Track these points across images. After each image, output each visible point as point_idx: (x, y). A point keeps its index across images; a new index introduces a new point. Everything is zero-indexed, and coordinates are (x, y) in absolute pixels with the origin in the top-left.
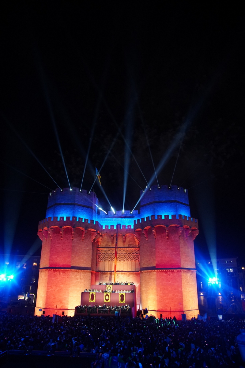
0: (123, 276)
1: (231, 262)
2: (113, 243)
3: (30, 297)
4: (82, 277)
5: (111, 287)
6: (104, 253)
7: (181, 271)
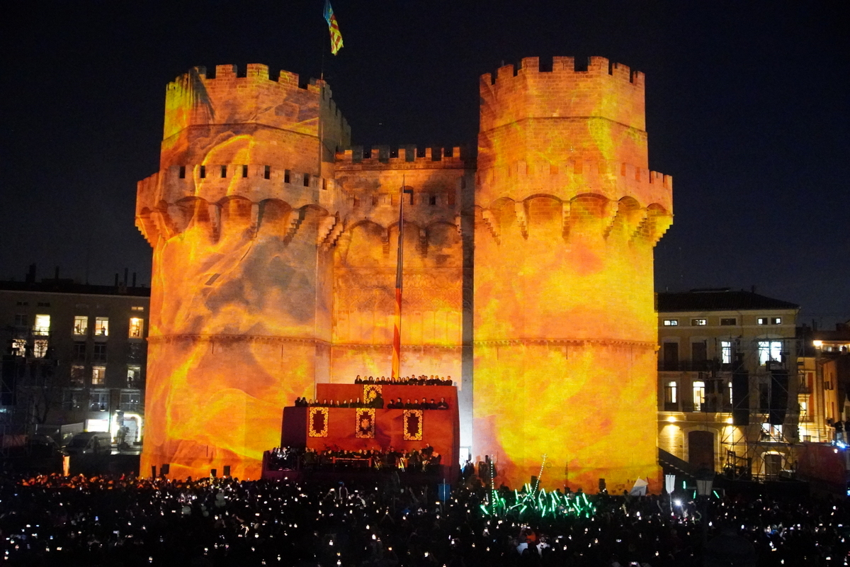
0: (418, 358)
1: (778, 321)
2: (386, 251)
3: (126, 424)
4: (286, 360)
5: (377, 392)
6: (356, 284)
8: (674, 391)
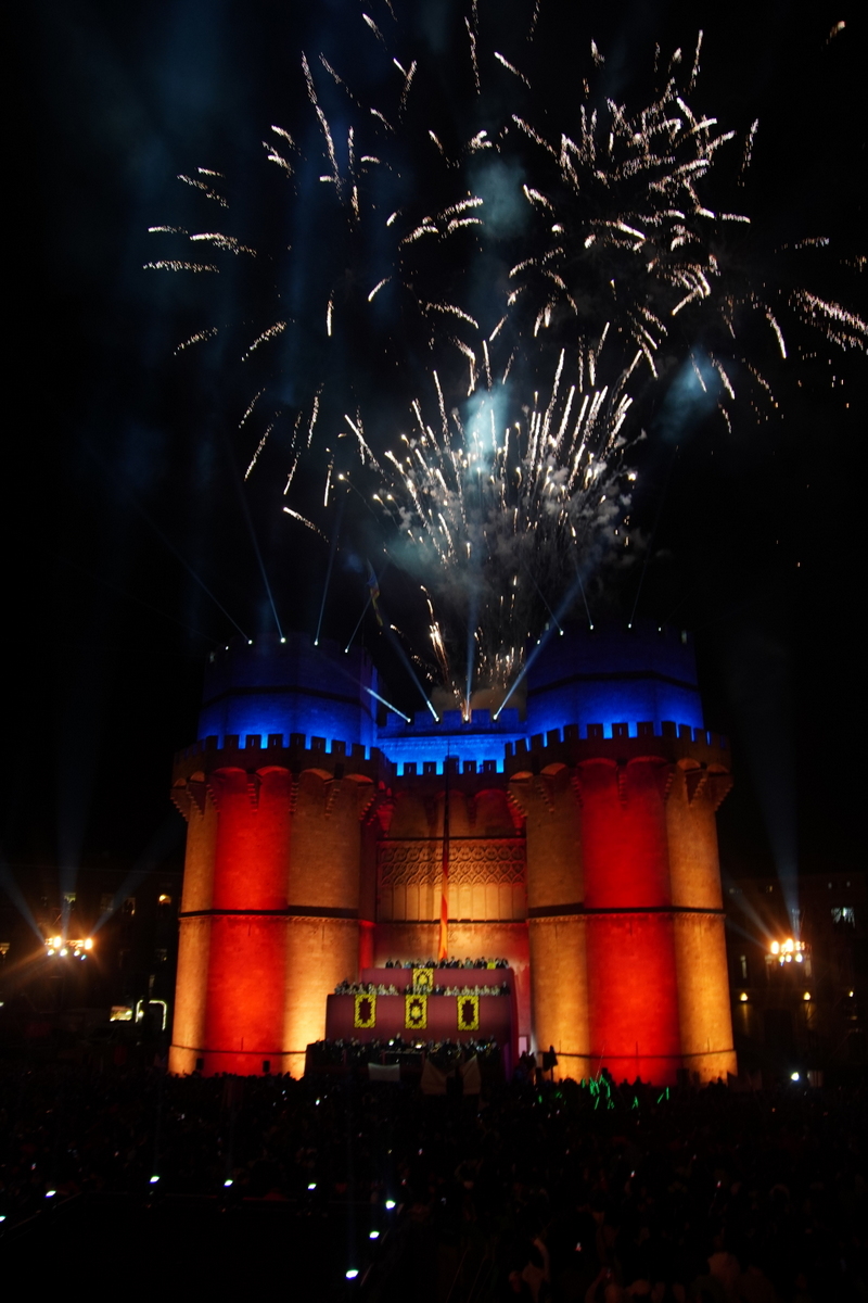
1: (848, 884)
3: (152, 1011)
4: (327, 942)
6: (401, 858)
7: (671, 919)
8: (744, 964)
